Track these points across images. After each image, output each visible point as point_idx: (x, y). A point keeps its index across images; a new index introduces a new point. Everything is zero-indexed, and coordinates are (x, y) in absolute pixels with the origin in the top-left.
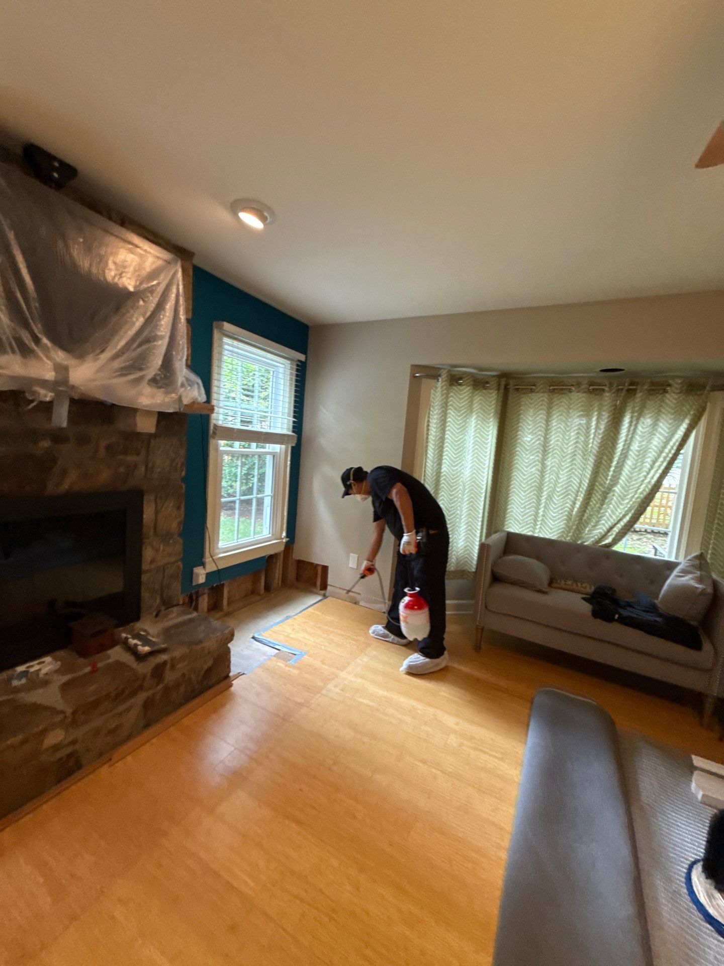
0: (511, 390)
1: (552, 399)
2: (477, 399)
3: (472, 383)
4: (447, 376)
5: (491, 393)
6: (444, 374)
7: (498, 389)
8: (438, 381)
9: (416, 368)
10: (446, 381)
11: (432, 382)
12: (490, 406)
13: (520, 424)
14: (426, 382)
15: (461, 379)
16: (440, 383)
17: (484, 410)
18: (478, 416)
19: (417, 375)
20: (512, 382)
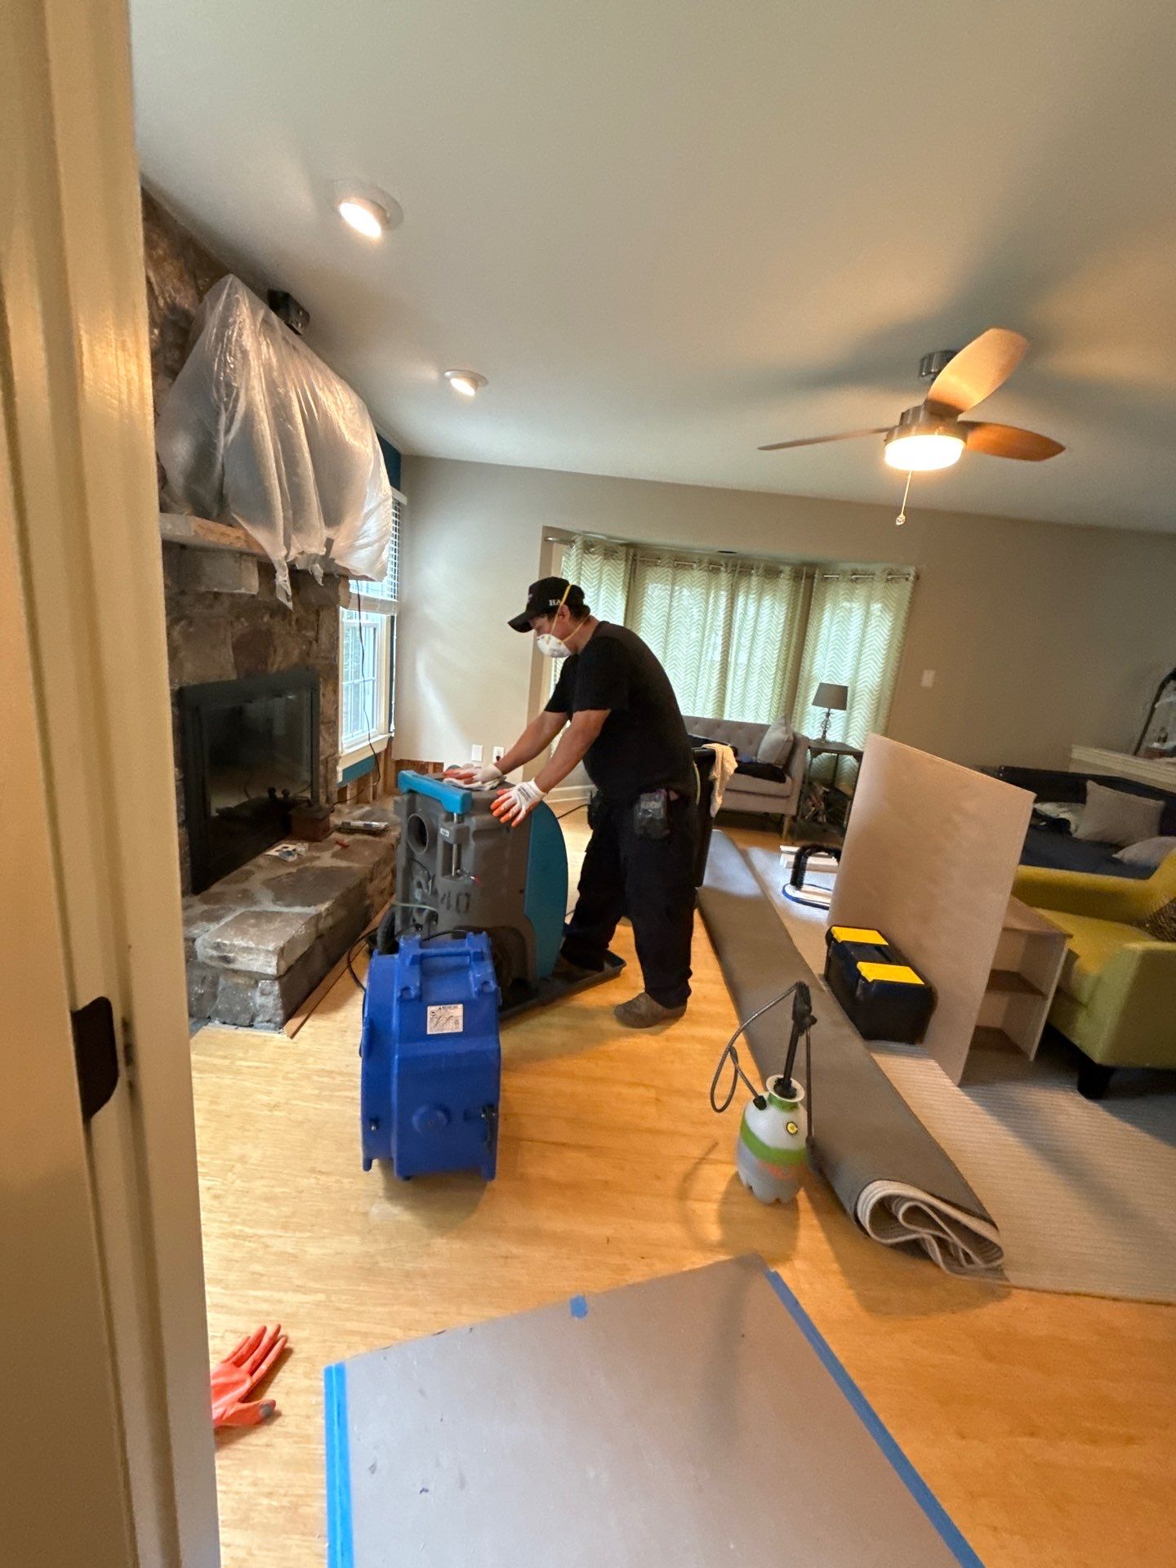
0: (638, 562)
1: (675, 575)
2: (606, 568)
3: (603, 551)
4: (582, 543)
5: (620, 565)
6: (579, 541)
7: (626, 561)
8: (571, 547)
9: (548, 530)
10: (581, 548)
11: (565, 547)
12: (619, 579)
13: (645, 598)
14: (558, 548)
15: (592, 546)
16: (574, 550)
17: (612, 582)
18: (607, 588)
19: (550, 539)
20: (639, 553)
